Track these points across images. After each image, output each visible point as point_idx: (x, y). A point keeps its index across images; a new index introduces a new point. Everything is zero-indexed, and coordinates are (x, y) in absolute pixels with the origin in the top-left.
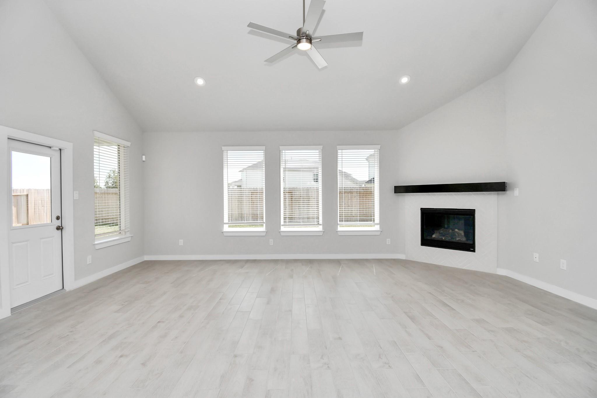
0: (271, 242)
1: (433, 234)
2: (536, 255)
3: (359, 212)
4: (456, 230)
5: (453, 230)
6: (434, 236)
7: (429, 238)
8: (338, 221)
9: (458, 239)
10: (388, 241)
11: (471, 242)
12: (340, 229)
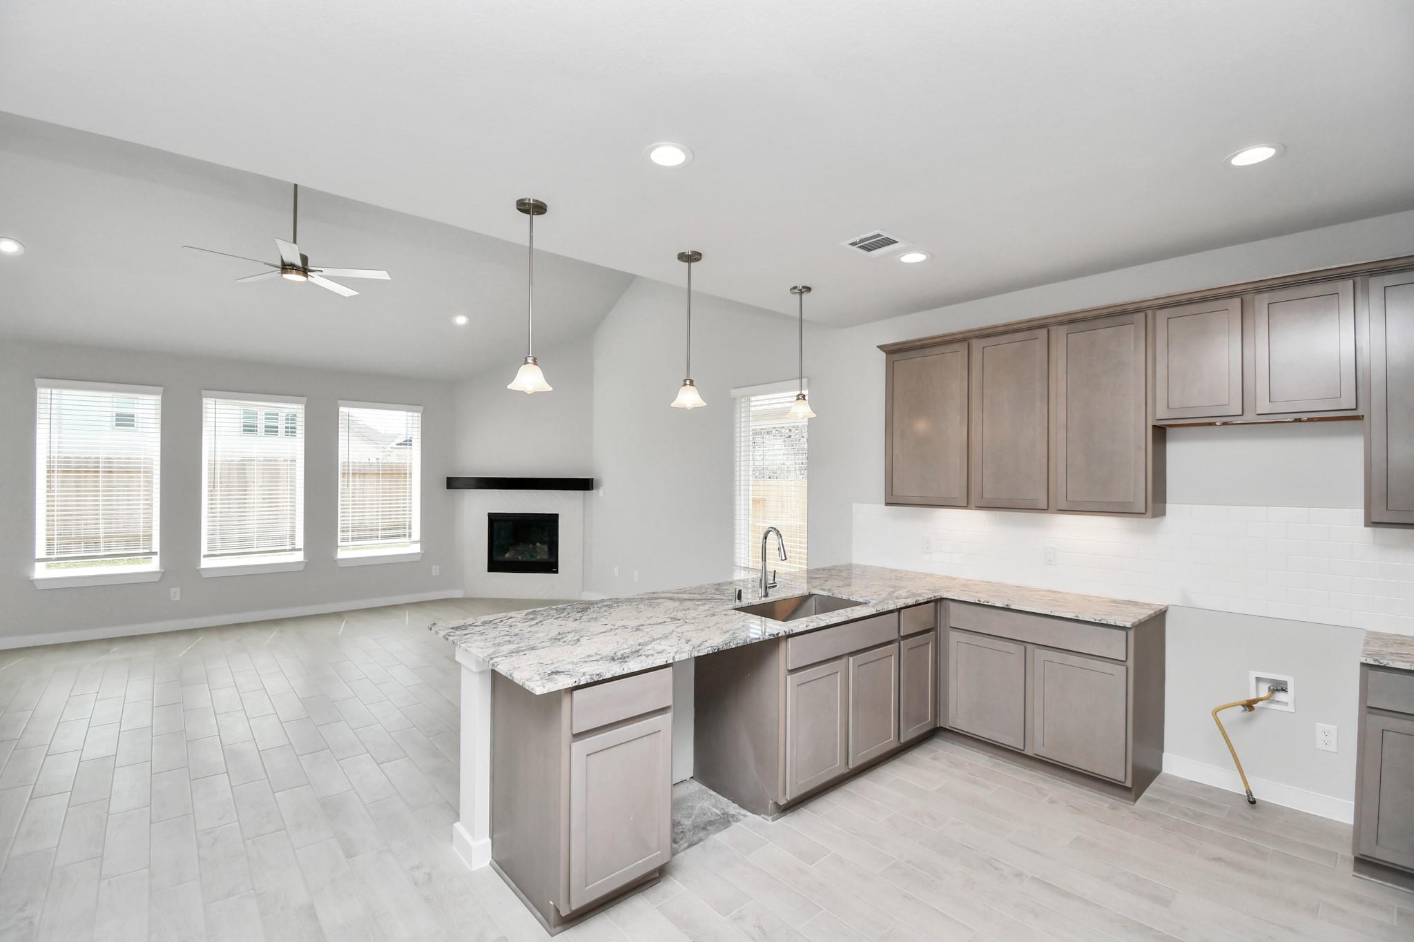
0: (175, 593)
1: (505, 553)
2: (616, 569)
3: (382, 515)
4: (538, 544)
5: (534, 544)
6: (507, 555)
7: (500, 558)
8: (339, 540)
9: (538, 557)
10: (435, 570)
11: (552, 560)
12: (341, 554)
